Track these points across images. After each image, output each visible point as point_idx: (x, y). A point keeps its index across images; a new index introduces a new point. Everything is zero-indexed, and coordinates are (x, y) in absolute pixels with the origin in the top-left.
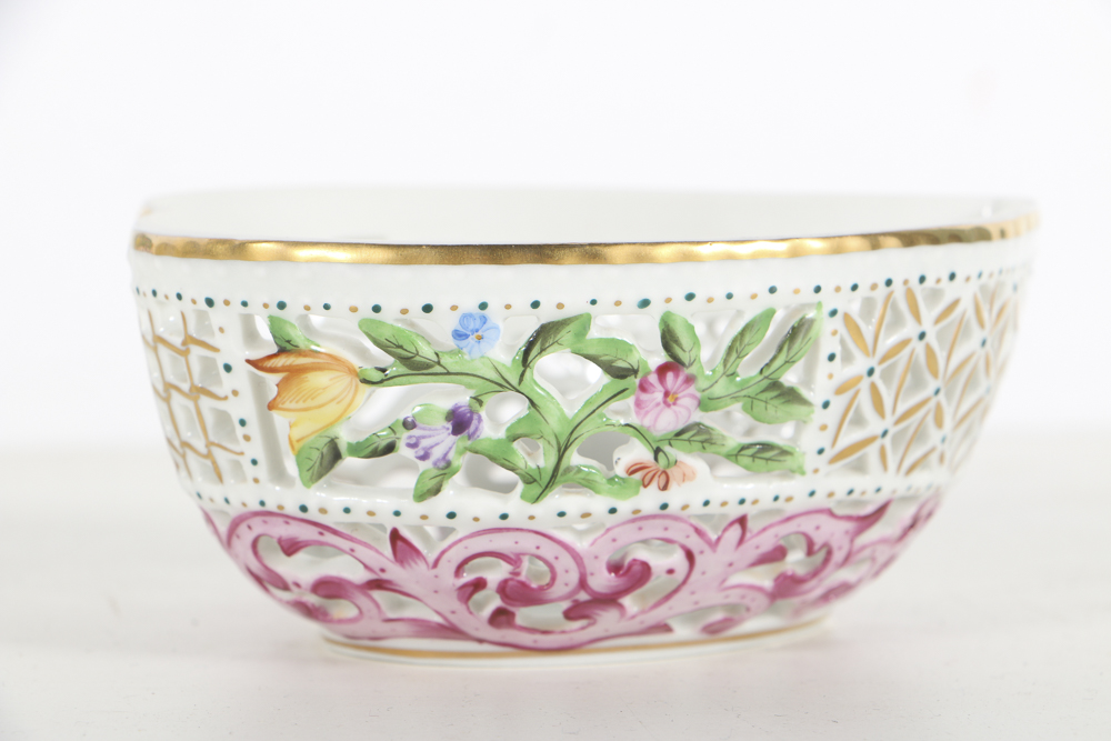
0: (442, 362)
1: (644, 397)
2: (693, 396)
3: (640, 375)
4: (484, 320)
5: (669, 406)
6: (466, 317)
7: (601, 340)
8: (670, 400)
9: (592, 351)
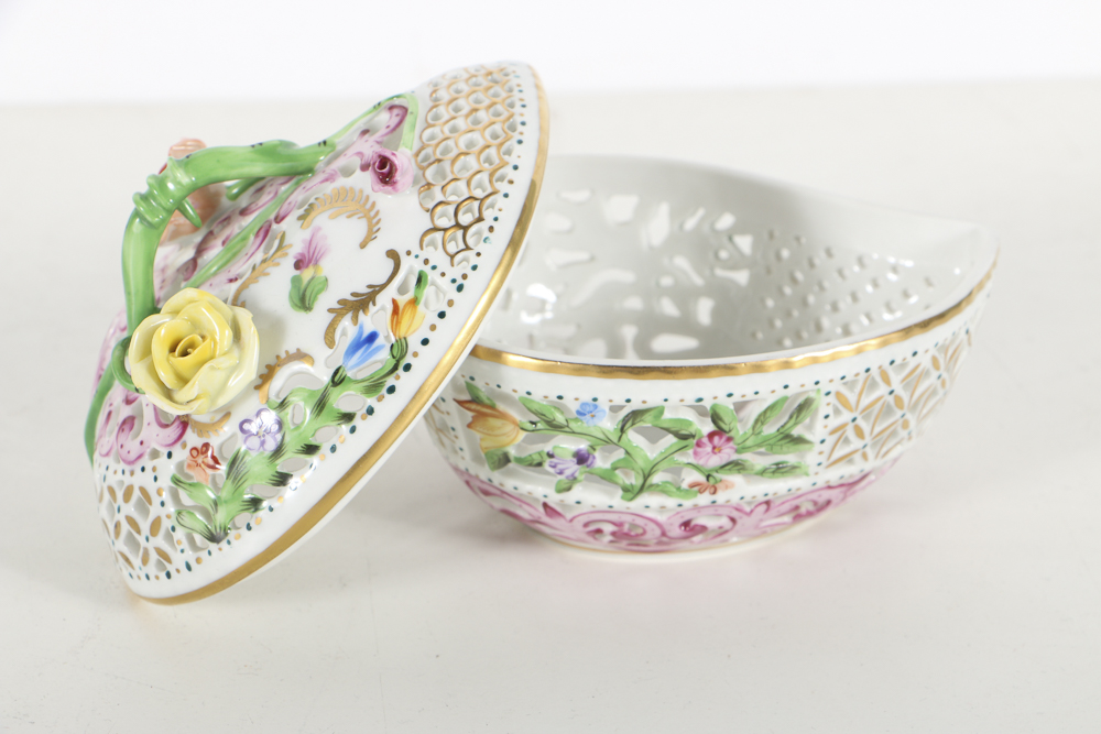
0: (570, 426)
1: (699, 450)
2: (732, 448)
3: (697, 438)
4: (596, 407)
5: (715, 453)
6: (584, 404)
7: (671, 420)
8: (716, 450)
9: (665, 425)
